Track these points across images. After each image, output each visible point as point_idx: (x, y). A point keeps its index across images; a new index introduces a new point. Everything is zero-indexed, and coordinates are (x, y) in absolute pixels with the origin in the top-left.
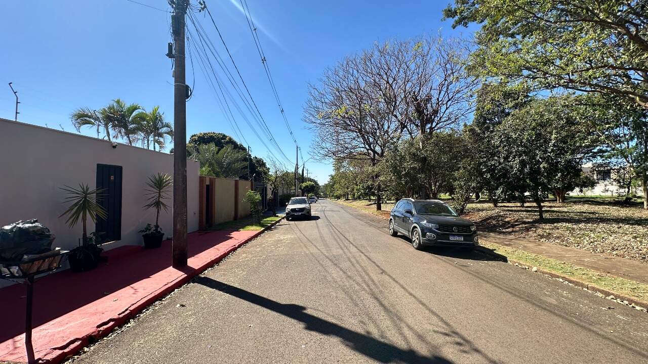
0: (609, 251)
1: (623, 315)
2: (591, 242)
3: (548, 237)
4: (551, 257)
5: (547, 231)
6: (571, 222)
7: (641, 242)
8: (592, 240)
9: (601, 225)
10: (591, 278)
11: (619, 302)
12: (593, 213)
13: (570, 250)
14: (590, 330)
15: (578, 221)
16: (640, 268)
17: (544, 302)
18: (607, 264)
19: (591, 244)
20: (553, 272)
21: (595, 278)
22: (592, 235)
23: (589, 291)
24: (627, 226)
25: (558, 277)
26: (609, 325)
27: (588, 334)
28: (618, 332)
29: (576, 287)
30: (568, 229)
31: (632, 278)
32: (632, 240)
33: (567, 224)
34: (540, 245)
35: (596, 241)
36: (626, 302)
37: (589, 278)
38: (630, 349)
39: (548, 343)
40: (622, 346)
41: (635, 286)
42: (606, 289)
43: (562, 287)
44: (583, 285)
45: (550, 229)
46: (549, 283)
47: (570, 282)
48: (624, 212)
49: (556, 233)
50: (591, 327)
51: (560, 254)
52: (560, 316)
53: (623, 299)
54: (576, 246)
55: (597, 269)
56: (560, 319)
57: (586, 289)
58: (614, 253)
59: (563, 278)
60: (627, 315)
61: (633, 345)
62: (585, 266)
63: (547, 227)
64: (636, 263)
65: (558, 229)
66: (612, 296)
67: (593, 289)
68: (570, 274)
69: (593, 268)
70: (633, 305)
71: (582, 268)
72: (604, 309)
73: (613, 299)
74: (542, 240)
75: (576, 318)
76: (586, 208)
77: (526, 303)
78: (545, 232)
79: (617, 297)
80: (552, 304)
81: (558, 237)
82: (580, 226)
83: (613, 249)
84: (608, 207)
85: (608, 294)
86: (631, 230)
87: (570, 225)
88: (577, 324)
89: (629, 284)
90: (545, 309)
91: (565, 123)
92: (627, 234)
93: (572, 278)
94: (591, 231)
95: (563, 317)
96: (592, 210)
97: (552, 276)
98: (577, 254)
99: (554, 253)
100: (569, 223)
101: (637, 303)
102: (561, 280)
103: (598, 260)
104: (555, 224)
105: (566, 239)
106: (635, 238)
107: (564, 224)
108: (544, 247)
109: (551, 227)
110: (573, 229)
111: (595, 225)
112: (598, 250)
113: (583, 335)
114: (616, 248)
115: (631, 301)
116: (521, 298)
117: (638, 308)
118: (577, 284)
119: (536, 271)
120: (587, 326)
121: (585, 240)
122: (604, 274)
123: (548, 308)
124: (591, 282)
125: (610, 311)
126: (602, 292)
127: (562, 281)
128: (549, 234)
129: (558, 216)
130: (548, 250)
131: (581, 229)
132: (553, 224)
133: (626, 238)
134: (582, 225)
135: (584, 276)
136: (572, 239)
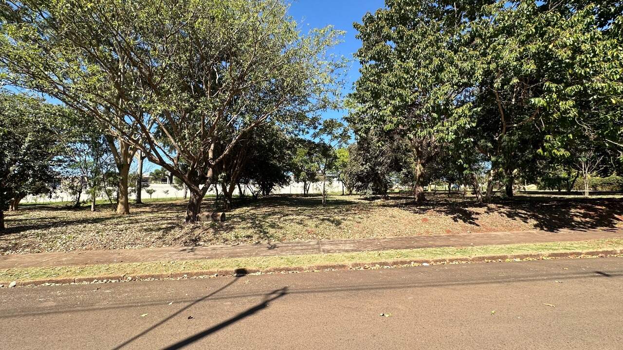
0: (80, 248)
1: (108, 289)
2: (64, 243)
3: (15, 247)
4: (28, 267)
5: (13, 242)
6: (40, 229)
7: (102, 235)
8: (64, 241)
9: (70, 227)
10: (75, 272)
11: (101, 282)
12: (54, 218)
13: (45, 255)
14: (94, 309)
15: (47, 227)
16: (105, 254)
17: (44, 308)
18: (81, 258)
19: (64, 245)
20: (37, 279)
21: (78, 271)
22: (64, 237)
23: (76, 284)
24: (90, 225)
25: (44, 282)
26: (104, 299)
27: (95, 312)
28: (111, 301)
29: (64, 285)
30: (38, 235)
31: (103, 263)
32: (96, 235)
33: (36, 231)
34: (5, 259)
35: (68, 241)
36: (105, 281)
37: (74, 273)
38: (124, 307)
39: (69, 336)
40: (118, 308)
41: (108, 267)
42: (90, 276)
43: (53, 289)
44: (69, 281)
45: (16, 239)
46: (37, 290)
47: (57, 282)
48: (79, 215)
49: (24, 241)
50: (94, 307)
51: (37, 262)
52: (66, 312)
53: (102, 279)
54: (49, 249)
55: (77, 264)
56: (68, 314)
57: (73, 283)
58: (84, 248)
59: (49, 282)
60: (110, 288)
61: (123, 304)
62: (65, 265)
63: (12, 237)
64: (101, 251)
65: (26, 237)
66: (95, 280)
67: (80, 280)
68: (55, 275)
69: (72, 264)
70: (110, 280)
71: (64, 267)
72: (94, 291)
73: (96, 282)
74: (7, 252)
75: (80, 307)
76: (44, 214)
77: (26, 318)
78: (10, 243)
79: (98, 279)
80: (52, 306)
81: (28, 246)
82: (50, 230)
83: (83, 245)
84: (64, 211)
85: (91, 280)
86: (94, 227)
87: (39, 231)
88: (83, 310)
89: (103, 267)
90: (49, 313)
91: (42, 129)
92: (92, 231)
93: (59, 279)
94: (62, 233)
95: (70, 312)
96: (52, 216)
97: (36, 283)
98: (54, 257)
99: (28, 262)
100: (37, 230)
101: (112, 279)
102: (47, 284)
103: (74, 257)
104: (22, 233)
105: (37, 245)
106: (98, 232)
107: (33, 231)
108: (13, 260)
109: (16, 237)
110: (44, 234)
111: (64, 228)
112: (71, 249)
113: (92, 315)
114: (85, 244)
115: (108, 278)
116: (15, 316)
117: (113, 281)
118: (64, 281)
119: (15, 286)
120: (91, 308)
121: (58, 243)
122: (83, 266)
123: (52, 311)
124: (77, 275)
125: (99, 290)
126: (86, 280)
127: (49, 285)
128: (16, 244)
129: (18, 224)
130: (20, 261)
131: (52, 233)
132: (19, 233)
133: (91, 234)
134: (52, 229)
135: (69, 273)
136: (44, 244)
